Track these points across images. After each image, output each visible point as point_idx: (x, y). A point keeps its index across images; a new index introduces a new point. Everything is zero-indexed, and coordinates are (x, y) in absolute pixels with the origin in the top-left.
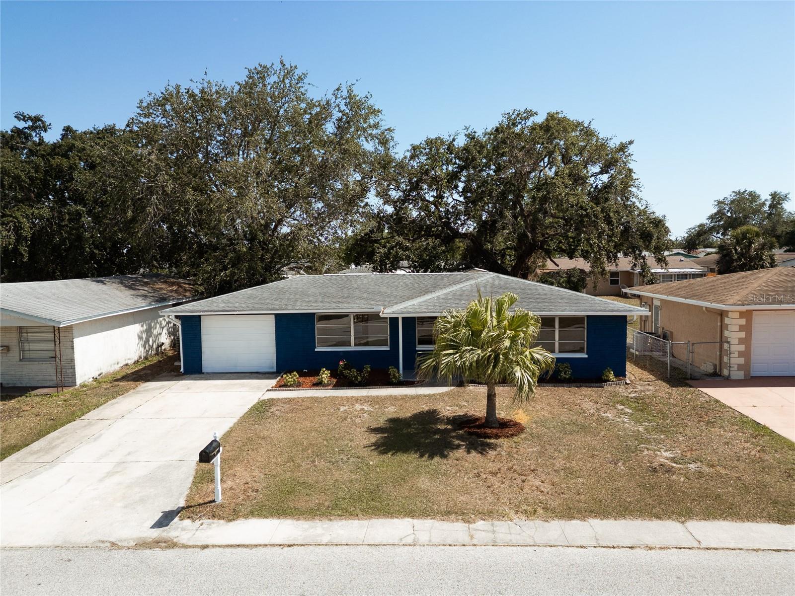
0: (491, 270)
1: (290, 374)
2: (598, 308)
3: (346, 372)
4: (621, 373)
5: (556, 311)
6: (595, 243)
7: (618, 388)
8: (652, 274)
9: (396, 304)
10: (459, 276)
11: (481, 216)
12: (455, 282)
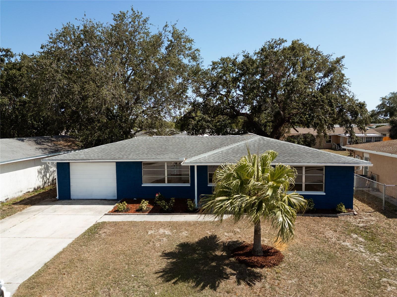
0: (258, 134)
1: (122, 203)
2: (334, 161)
3: (159, 202)
4: (349, 206)
5: (304, 162)
6: (322, 118)
7: (349, 218)
8: (357, 137)
9: (195, 156)
10: (237, 138)
11: (253, 103)
12: (235, 142)
